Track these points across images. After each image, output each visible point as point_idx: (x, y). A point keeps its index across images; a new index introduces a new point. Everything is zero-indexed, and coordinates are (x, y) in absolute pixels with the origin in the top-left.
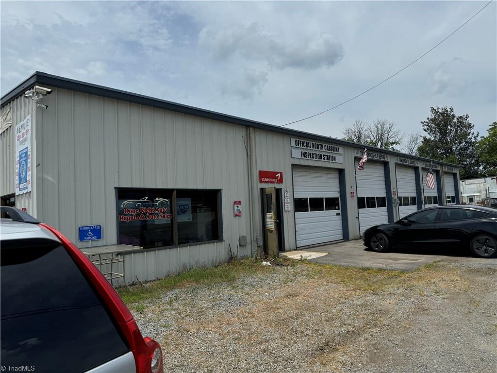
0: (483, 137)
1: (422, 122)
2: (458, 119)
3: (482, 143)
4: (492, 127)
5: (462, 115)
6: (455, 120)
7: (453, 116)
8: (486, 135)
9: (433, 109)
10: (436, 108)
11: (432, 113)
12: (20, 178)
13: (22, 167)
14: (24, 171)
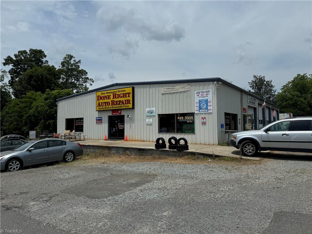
0: (279, 92)
1: (249, 83)
2: (266, 82)
3: (278, 96)
4: (283, 87)
5: (269, 80)
6: (265, 83)
7: (265, 81)
8: (280, 92)
9: (255, 76)
10: (256, 76)
11: (254, 78)
12: (200, 108)
13: (204, 104)
14: (205, 107)
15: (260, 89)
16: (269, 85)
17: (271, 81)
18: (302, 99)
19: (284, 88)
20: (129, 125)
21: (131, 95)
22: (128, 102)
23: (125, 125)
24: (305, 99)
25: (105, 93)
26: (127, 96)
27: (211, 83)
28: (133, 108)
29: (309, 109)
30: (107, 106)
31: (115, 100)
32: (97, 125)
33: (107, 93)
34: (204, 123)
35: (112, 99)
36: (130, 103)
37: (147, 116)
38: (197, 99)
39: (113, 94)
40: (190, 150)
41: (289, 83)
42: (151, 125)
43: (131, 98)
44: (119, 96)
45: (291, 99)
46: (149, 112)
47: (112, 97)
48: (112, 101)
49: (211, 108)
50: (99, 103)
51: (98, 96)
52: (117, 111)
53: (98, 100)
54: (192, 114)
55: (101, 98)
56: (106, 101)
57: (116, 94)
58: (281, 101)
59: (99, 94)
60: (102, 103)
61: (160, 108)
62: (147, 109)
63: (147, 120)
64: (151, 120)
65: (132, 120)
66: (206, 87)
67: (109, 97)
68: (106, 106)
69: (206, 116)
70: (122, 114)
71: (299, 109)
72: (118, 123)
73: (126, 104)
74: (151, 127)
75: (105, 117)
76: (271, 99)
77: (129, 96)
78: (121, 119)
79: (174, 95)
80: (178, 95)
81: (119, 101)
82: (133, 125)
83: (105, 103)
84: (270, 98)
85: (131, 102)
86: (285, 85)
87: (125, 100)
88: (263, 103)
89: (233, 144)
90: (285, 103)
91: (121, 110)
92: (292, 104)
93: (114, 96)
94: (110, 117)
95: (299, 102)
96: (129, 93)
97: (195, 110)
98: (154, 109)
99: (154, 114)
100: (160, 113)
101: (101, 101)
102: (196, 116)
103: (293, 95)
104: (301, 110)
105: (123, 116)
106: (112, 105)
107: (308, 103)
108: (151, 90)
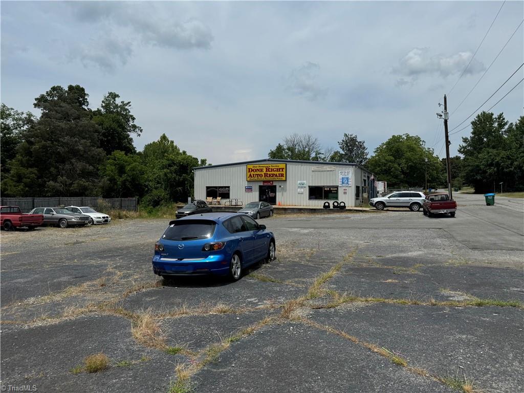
12: (343, 183)
13: (345, 181)
14: (346, 182)
15: (351, 151)
16: (361, 146)
17: (364, 142)
18: (396, 165)
19: (378, 150)
20: (280, 194)
21: (284, 170)
22: (282, 175)
23: (277, 193)
24: (399, 165)
25: (257, 166)
26: (281, 170)
27: (351, 166)
28: (286, 180)
29: (402, 176)
30: (260, 178)
31: (268, 173)
32: (247, 193)
33: (259, 167)
34: (345, 193)
35: (265, 172)
36: (283, 176)
37: (299, 187)
38: (341, 177)
39: (266, 168)
40: (347, 208)
41: (383, 144)
42: (302, 193)
43: (284, 173)
44: (272, 170)
45: (385, 165)
46: (300, 184)
47: (265, 170)
48: (265, 174)
49: (351, 183)
50: (250, 175)
51: (249, 169)
52: (269, 181)
53: (249, 172)
54: (337, 187)
55: (252, 170)
56: (258, 173)
57: (269, 169)
58: (375, 166)
59: (251, 166)
60: (253, 175)
61: (310, 181)
62: (299, 182)
63: (299, 190)
64: (302, 190)
65: (284, 190)
66: (347, 169)
67: (262, 170)
68: (258, 177)
69: (347, 188)
70: (274, 184)
71: (393, 177)
72: (268, 192)
73: (279, 176)
74: (302, 195)
75: (256, 187)
76: (363, 163)
77: (282, 171)
78: (273, 189)
79: (322, 173)
80: (325, 173)
81: (273, 174)
82: (285, 194)
83: (258, 175)
84: (361, 162)
85: (285, 175)
86: (379, 147)
87: (279, 174)
88: (371, 176)
89: (372, 204)
90: (378, 169)
91: (273, 181)
92: (385, 170)
93: (268, 169)
94: (260, 187)
95: (393, 169)
96: (283, 169)
97: (339, 184)
98: (305, 182)
99: (305, 186)
100: (311, 185)
101: (252, 173)
102: (339, 188)
103: (386, 160)
104: (394, 178)
105: (275, 186)
106: (265, 177)
107: (402, 169)
108: (302, 167)
